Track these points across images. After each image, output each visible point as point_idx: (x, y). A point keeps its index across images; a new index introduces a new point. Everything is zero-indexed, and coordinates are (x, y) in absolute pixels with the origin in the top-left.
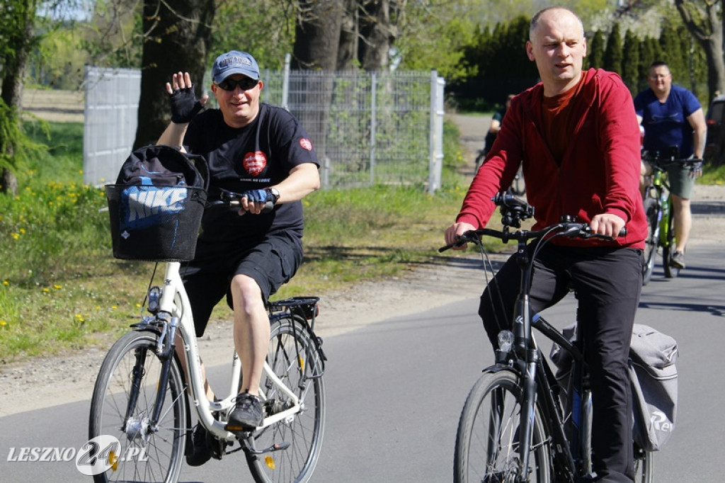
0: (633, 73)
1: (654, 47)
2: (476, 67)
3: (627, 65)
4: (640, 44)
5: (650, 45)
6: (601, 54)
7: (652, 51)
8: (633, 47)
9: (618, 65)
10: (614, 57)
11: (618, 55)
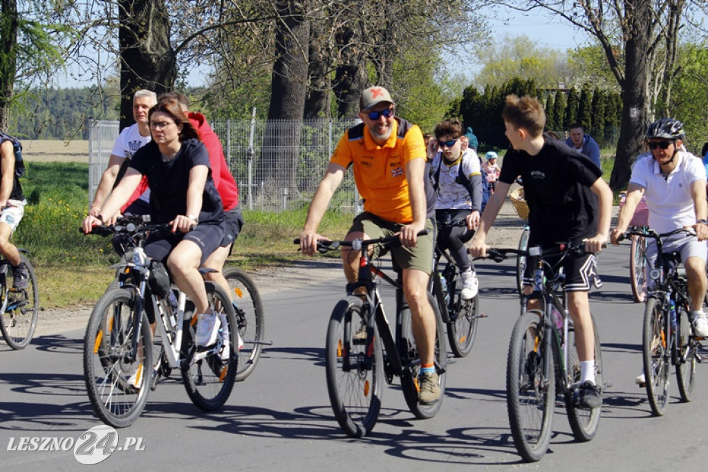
0: (600, 121)
1: (617, 101)
2: (462, 116)
3: (595, 115)
4: (606, 98)
5: (614, 100)
6: (575, 105)
7: (615, 103)
8: (599, 102)
9: (588, 114)
10: (585, 108)
11: (589, 107)
